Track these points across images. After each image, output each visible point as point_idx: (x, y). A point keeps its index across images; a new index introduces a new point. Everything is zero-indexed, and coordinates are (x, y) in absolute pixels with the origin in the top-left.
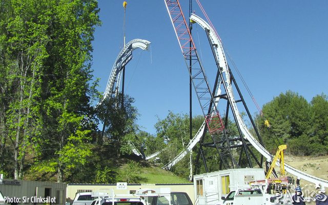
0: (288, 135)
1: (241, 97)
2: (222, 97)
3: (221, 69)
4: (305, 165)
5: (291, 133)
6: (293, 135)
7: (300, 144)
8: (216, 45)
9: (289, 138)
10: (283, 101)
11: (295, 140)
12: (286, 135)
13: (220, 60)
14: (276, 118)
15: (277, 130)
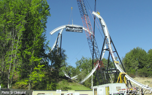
3: (106, 37)
4: (145, 82)
6: (140, 67)
7: (143, 72)
8: (104, 26)
9: (138, 69)
10: (135, 52)
11: (140, 70)
12: (136, 68)
13: (106, 33)
14: (132, 60)
15: (132, 65)
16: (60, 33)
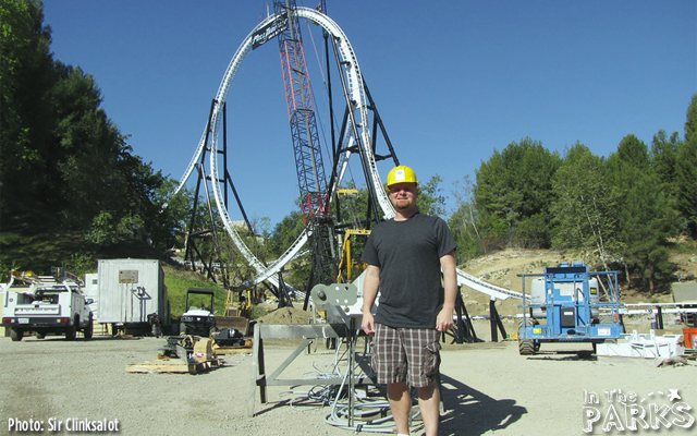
0: (517, 214)
1: (391, 149)
2: (353, 150)
3: (354, 103)
4: (533, 264)
5: (520, 209)
6: (525, 213)
7: (531, 228)
8: (348, 63)
9: (519, 219)
11: (526, 222)
12: (511, 215)
13: (353, 88)
14: (496, 186)
15: (497, 205)
16: (219, 100)
